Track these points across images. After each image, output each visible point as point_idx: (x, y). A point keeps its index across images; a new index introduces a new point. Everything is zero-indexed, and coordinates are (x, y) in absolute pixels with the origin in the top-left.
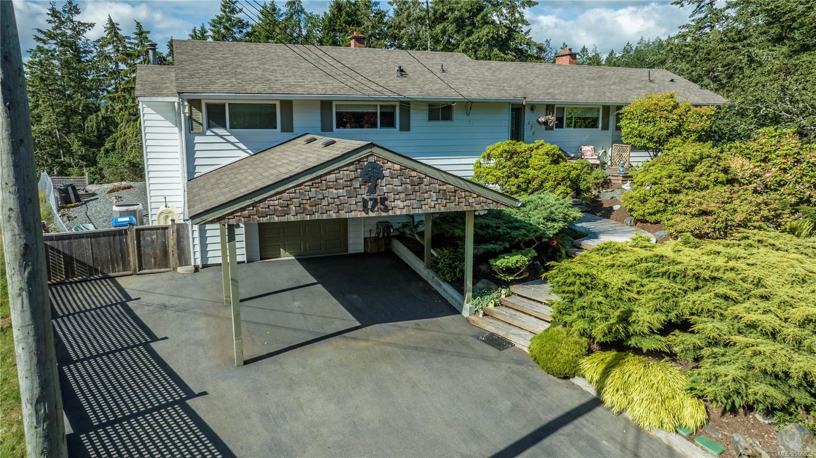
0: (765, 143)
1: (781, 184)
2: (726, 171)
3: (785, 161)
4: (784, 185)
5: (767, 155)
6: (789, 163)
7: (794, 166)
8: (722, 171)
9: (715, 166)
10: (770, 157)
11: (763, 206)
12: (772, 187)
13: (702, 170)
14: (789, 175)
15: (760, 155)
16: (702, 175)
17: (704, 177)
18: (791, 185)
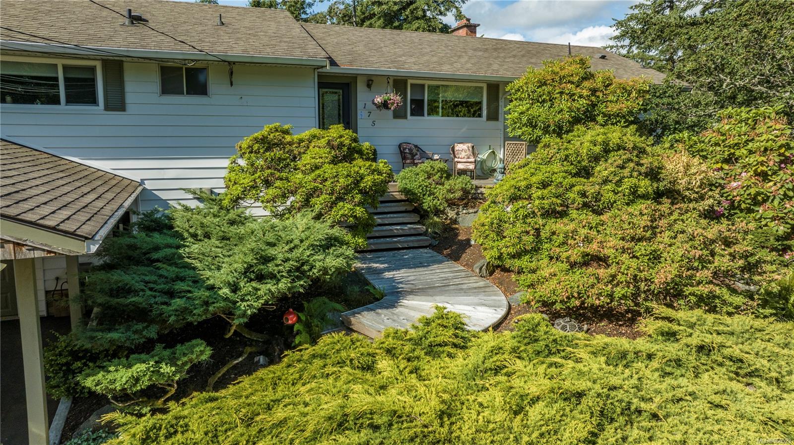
0: (729, 130)
1: (757, 201)
2: (654, 174)
3: (764, 159)
4: (765, 201)
5: (732, 151)
6: (771, 163)
7: (780, 169)
8: (646, 175)
9: (632, 165)
10: (738, 153)
11: (718, 248)
12: (743, 206)
13: (605, 173)
14: (771, 184)
15: (722, 152)
16: (606, 181)
17: (609, 187)
18: (776, 202)
